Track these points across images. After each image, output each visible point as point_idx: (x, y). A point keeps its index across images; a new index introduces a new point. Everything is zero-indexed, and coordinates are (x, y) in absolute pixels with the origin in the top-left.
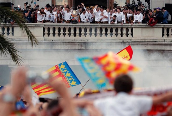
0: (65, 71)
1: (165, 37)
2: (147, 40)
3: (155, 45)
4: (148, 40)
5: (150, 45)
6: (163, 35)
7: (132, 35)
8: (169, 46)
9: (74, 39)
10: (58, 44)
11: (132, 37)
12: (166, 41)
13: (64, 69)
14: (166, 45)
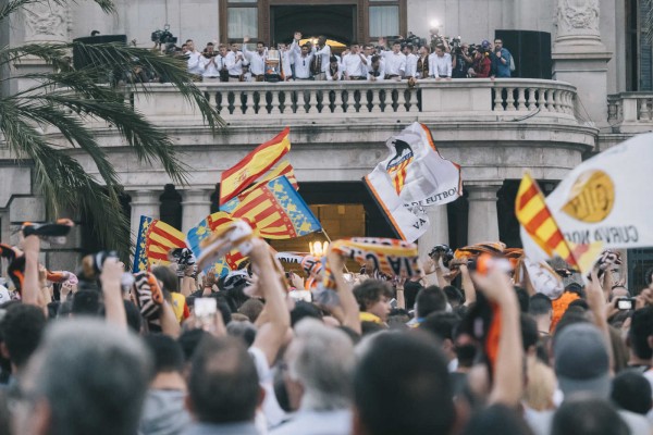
0: (284, 198)
1: (499, 111)
2: (454, 119)
3: (476, 129)
4: (458, 119)
5: (464, 129)
6: (494, 105)
7: (419, 105)
8: (508, 132)
9: (281, 119)
10: (243, 133)
11: (420, 110)
12: (500, 119)
13: (281, 195)
14: (501, 128)
